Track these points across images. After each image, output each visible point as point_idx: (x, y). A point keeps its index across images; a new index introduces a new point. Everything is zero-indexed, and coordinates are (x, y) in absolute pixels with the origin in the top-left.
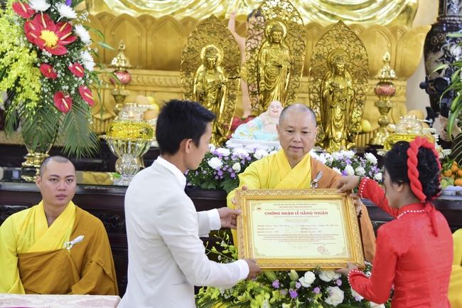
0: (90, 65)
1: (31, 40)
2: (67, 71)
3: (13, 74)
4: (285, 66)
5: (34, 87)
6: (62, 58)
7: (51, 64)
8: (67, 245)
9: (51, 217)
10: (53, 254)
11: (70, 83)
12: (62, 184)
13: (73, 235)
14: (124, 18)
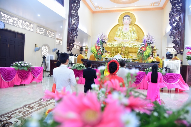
0: (101, 50)
1: (96, 48)
5: (96, 53)
7: (98, 50)
11: (99, 52)
14: (110, 47)
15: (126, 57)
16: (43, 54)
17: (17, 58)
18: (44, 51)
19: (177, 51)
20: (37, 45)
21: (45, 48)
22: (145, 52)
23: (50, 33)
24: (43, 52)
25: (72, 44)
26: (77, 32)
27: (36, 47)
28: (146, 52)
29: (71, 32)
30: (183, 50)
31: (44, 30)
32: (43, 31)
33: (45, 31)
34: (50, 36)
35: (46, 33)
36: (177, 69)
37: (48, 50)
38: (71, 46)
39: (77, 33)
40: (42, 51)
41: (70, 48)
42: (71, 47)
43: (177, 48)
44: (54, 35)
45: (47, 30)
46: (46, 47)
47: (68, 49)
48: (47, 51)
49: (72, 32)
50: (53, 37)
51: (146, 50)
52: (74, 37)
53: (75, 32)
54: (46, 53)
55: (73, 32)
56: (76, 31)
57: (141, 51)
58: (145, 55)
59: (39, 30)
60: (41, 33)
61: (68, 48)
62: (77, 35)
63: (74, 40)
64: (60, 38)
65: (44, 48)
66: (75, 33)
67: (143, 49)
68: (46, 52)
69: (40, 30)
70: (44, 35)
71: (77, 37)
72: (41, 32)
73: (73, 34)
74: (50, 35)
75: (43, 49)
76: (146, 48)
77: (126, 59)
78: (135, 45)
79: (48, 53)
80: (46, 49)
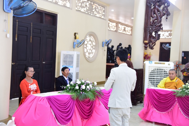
16: (87, 51)
17: (44, 63)
18: (88, 45)
20: (77, 36)
21: (90, 40)
23: (98, 8)
24: (86, 48)
25: (156, 32)
26: (168, 6)
27: (75, 38)
29: (152, 8)
31: (87, 4)
32: (86, 6)
33: (90, 4)
34: (98, 15)
35: (91, 9)
37: (94, 44)
38: (154, 38)
39: (169, 8)
40: (85, 46)
41: (150, 41)
42: (152, 40)
44: (104, 11)
45: (94, 3)
46: (92, 39)
47: (146, 44)
48: (93, 46)
49: (155, 8)
50: (103, 17)
52: (161, 18)
53: (162, 6)
54: (92, 51)
55: (160, 6)
56: (166, 5)
59: (80, 5)
60: (82, 10)
61: (147, 42)
62: (168, 14)
63: (161, 25)
64: (125, 21)
65: (88, 40)
66: (163, 9)
68: (92, 49)
69: (82, 3)
70: (88, 14)
71: (169, 17)
72: (84, 7)
73: (158, 11)
74: (98, 13)
75: (86, 42)
79: (94, 49)
80: (92, 42)
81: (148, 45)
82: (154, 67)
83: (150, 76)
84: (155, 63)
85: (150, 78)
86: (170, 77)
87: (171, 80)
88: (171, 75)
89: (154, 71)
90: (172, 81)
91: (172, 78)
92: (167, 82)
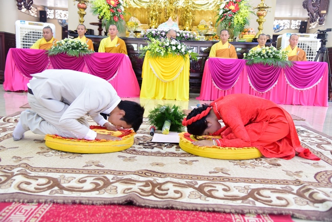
0: (123, 9)
1: (108, 2)
2: (117, 11)
3: (103, 11)
4: (174, 10)
5: (109, 15)
6: (115, 7)
7: (113, 9)
8: (116, 46)
9: (112, 39)
10: (112, 48)
11: (118, 14)
12: (112, 31)
13: (117, 43)
15: (187, 28)
19: (312, 15)
22: (235, 16)
28: (239, 16)
30: (325, 12)
36: (311, 56)
43: (311, 7)
51: (238, 9)
57: (227, 12)
58: (235, 24)
67: (232, 7)
76: (237, 5)
77: (190, 34)
78: (202, 5)
81: (22, 3)
82: (28, 29)
83: (24, 42)
84: (30, 24)
85: (24, 45)
86: (45, 37)
87: (47, 41)
88: (46, 34)
89: (28, 34)
90: (49, 42)
91: (47, 38)
92: (42, 43)
